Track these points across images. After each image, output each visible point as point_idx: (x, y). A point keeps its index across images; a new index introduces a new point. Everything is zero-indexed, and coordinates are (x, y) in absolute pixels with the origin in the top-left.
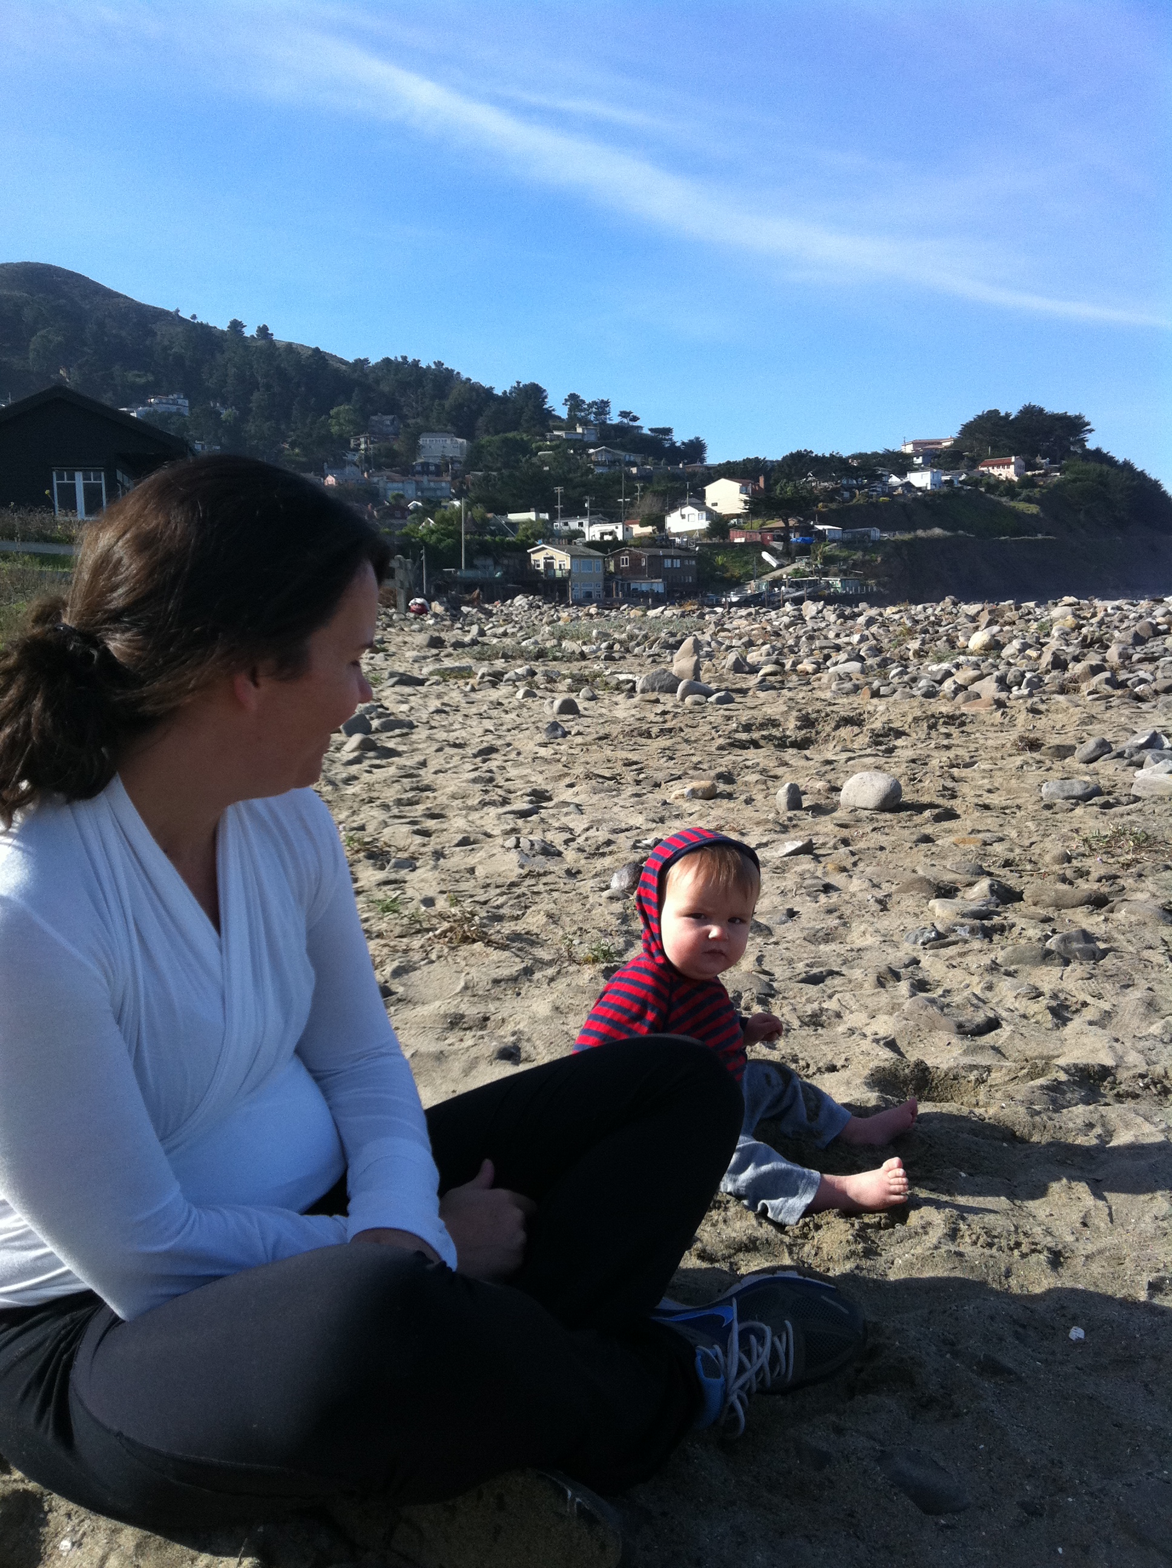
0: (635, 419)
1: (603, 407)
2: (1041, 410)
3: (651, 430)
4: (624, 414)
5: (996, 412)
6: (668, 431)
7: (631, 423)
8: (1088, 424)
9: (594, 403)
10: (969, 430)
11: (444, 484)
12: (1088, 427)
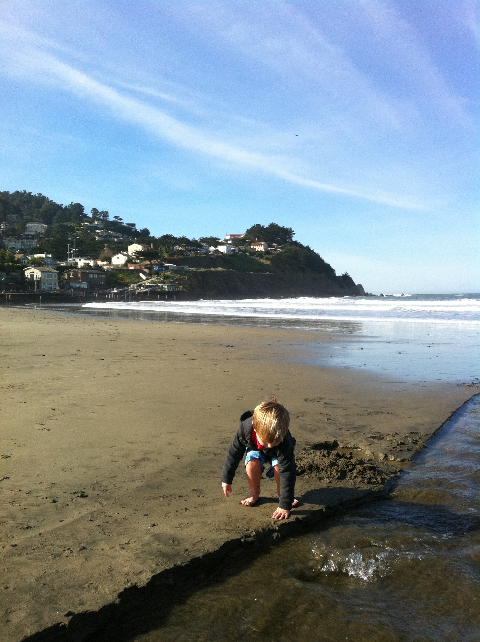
0: (121, 219)
1: (106, 214)
2: (277, 225)
3: (126, 224)
4: (116, 217)
5: (259, 225)
6: (134, 225)
7: (119, 221)
8: (293, 231)
9: (103, 212)
10: (249, 232)
11: (34, 243)
12: (293, 233)
